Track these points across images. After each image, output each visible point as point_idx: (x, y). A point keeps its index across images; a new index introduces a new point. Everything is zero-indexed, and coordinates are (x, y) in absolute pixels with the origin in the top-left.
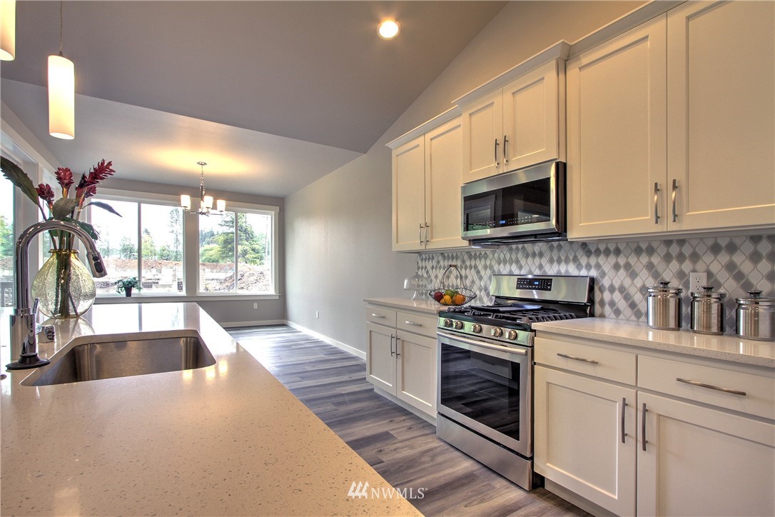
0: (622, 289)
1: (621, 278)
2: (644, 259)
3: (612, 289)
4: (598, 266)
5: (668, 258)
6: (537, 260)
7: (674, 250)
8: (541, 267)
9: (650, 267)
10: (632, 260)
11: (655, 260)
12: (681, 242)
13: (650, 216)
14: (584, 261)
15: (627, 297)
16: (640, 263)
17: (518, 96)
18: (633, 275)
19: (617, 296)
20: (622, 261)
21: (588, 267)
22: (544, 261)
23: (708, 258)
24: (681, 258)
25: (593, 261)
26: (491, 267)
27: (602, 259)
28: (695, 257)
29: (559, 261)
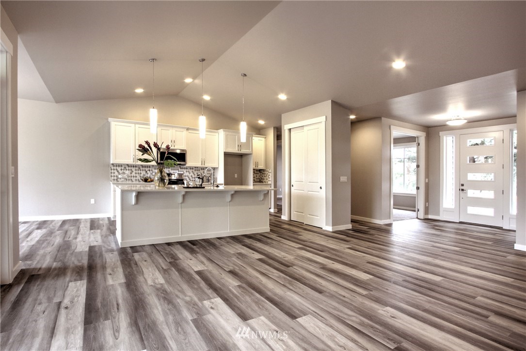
0: (188, 176)
1: (187, 174)
2: (192, 170)
3: (186, 176)
4: (183, 171)
5: (195, 170)
6: (168, 169)
7: (196, 169)
8: (169, 171)
9: (192, 172)
10: (190, 170)
11: (194, 170)
12: (197, 167)
13: (200, 164)
14: (180, 170)
15: (189, 178)
16: (191, 171)
17: (177, 132)
18: (190, 173)
19: (187, 177)
20: (188, 170)
21: (181, 171)
22: (170, 169)
23: (201, 170)
24: (197, 170)
25: (182, 170)
26: (152, 170)
27: (184, 170)
28: (199, 170)
29: (174, 170)
